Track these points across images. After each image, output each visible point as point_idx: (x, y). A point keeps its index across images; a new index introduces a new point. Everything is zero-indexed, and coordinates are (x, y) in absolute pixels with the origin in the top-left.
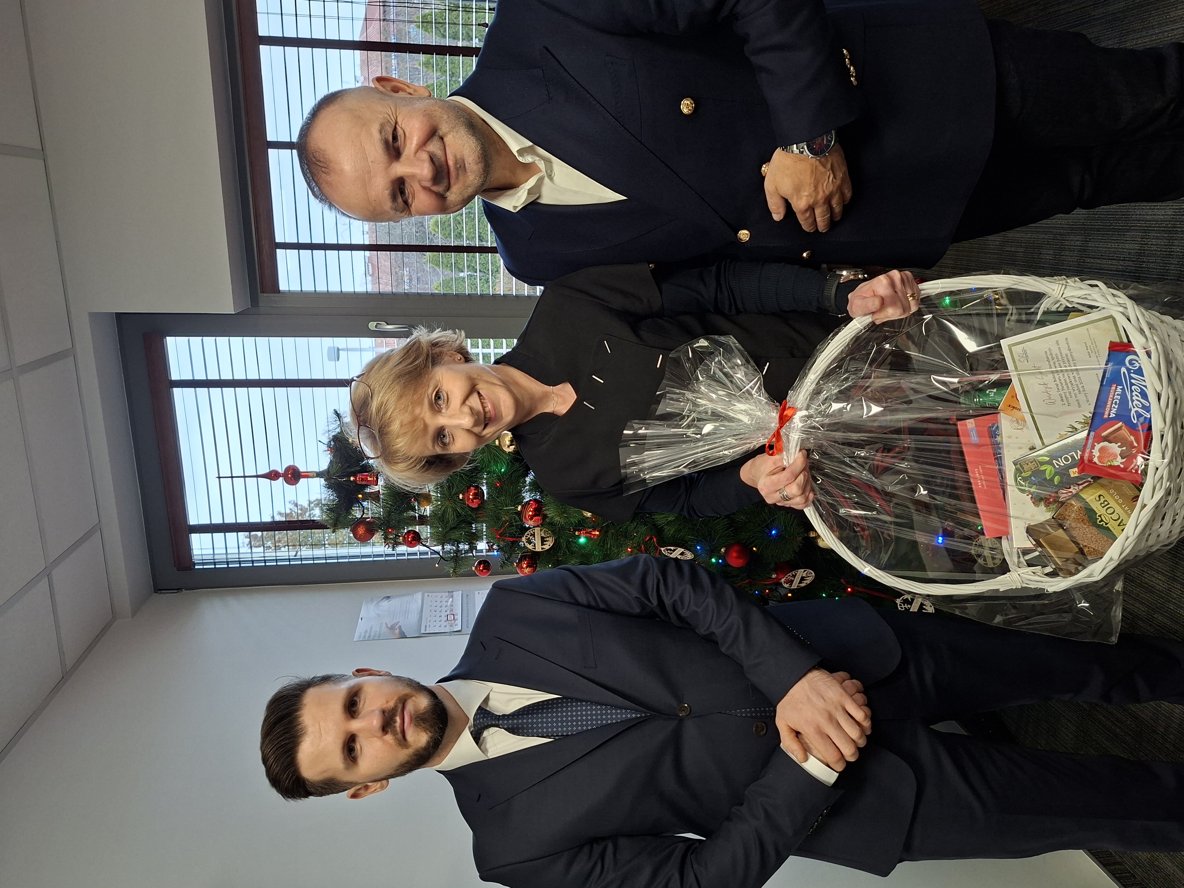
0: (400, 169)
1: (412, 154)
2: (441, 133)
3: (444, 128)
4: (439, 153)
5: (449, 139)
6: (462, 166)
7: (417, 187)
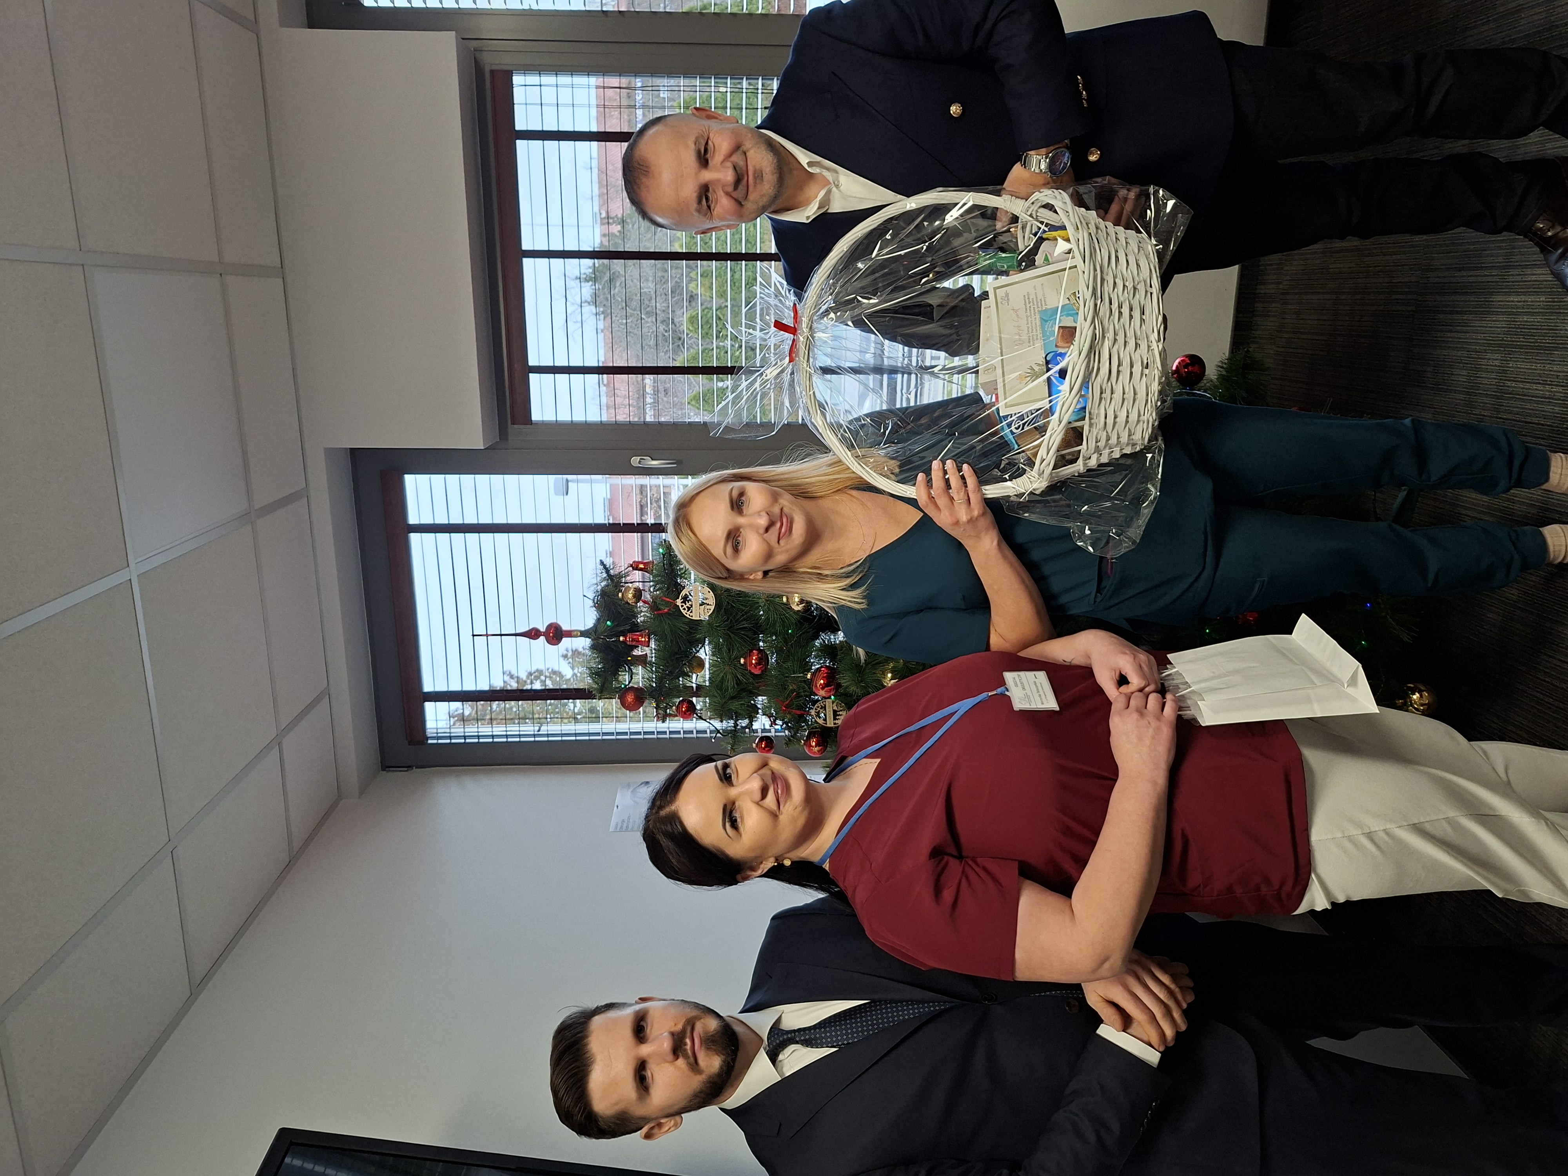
0: (707, 176)
1: (719, 164)
2: (744, 148)
3: (748, 144)
4: (742, 163)
5: (751, 154)
6: (760, 175)
7: (721, 193)
